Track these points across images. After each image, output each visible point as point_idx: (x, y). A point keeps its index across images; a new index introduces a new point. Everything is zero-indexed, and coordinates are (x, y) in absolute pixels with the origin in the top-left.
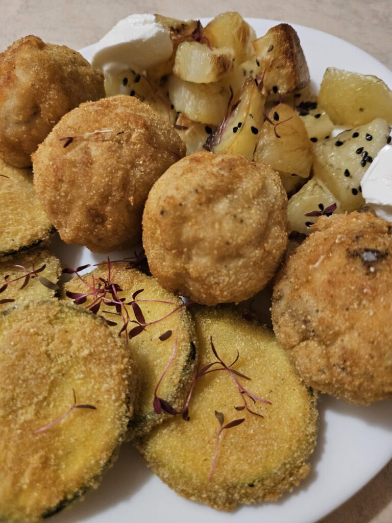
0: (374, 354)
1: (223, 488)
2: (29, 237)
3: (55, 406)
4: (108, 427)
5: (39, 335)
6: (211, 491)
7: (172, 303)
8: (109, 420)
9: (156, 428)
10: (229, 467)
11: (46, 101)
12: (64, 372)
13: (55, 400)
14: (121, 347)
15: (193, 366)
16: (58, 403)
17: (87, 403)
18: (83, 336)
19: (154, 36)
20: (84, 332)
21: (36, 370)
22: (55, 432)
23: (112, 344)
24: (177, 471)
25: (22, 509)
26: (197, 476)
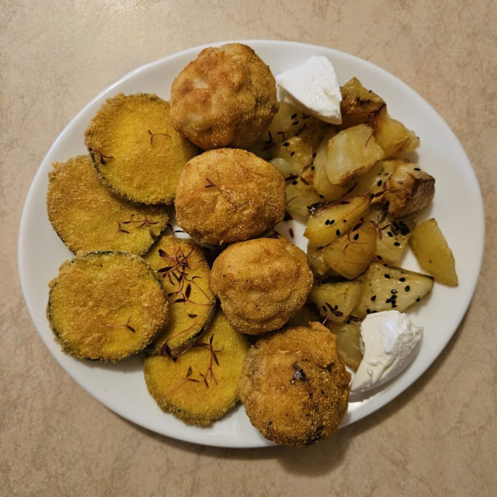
0: (262, 413)
1: (167, 403)
2: (159, 200)
3: (118, 316)
4: (135, 343)
5: (130, 279)
6: (161, 400)
7: (209, 298)
8: (138, 341)
9: (157, 354)
10: (176, 397)
11: (219, 132)
12: (131, 304)
13: (119, 313)
14: (164, 313)
15: (195, 340)
16: (120, 316)
17: (133, 327)
18: (151, 295)
19: (329, 117)
20: (152, 294)
21: (119, 296)
22: (111, 329)
23: (160, 310)
24: (153, 381)
25: (79, 351)
26: (160, 389)
